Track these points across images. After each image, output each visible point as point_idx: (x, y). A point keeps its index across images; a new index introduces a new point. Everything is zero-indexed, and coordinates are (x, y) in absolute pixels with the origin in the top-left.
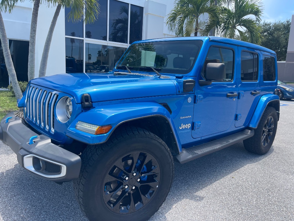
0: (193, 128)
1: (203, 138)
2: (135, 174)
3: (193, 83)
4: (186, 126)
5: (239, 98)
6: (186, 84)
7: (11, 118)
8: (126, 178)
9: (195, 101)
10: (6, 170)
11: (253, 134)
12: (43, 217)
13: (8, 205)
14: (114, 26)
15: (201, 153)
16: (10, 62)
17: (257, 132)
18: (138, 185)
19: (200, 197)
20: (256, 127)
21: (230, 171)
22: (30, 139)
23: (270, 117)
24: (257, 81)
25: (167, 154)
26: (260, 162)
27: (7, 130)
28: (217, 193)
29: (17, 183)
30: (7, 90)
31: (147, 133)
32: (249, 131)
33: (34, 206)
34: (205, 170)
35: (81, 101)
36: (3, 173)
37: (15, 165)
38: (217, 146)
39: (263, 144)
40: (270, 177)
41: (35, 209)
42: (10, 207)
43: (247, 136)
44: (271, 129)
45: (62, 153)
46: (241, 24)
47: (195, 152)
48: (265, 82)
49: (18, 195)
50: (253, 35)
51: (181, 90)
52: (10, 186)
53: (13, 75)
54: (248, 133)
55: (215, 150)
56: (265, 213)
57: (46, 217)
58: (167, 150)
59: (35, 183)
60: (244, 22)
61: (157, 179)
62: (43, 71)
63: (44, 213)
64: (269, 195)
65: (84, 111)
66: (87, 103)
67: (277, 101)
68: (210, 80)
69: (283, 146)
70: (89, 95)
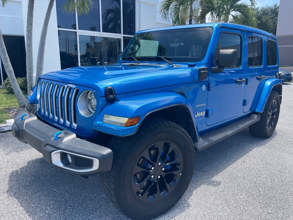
0: (207, 115)
1: (215, 125)
2: (160, 164)
3: (207, 71)
4: (201, 114)
5: (246, 83)
6: (201, 72)
7: (26, 115)
8: (151, 168)
9: (208, 89)
10: (20, 168)
11: (259, 119)
12: (70, 212)
13: (31, 203)
14: (105, 16)
15: (215, 140)
16: (6, 59)
17: (263, 116)
18: (164, 174)
19: (217, 182)
20: (262, 112)
21: (239, 155)
22: (55, 135)
23: (274, 101)
24: (261, 66)
25: (190, 142)
26: (267, 145)
27: (23, 128)
28: (232, 177)
29: (34, 179)
30: (2, 87)
31: (170, 123)
32: (255, 116)
33: (58, 202)
34: (216, 156)
35: (105, 94)
36: (17, 171)
37: (27, 163)
38: (229, 132)
39: (268, 127)
40: (279, 159)
41: (59, 204)
42: (33, 204)
43: (254, 120)
44: (274, 113)
45: (92, 147)
46: (236, 9)
47: (210, 139)
48: (268, 66)
49: (39, 191)
50: (249, 20)
51: (196, 77)
52: (28, 183)
53: (10, 72)
54: (255, 118)
55: (227, 135)
56: (282, 193)
57: (72, 211)
58: (189, 139)
59: (52, 178)
60: (238, 8)
61: (180, 167)
62: (41, 65)
63: (69, 208)
64: (281, 176)
65: (108, 104)
66: (111, 96)
67: (279, 85)
68: (223, 67)
69: (285, 128)
70: (112, 88)
